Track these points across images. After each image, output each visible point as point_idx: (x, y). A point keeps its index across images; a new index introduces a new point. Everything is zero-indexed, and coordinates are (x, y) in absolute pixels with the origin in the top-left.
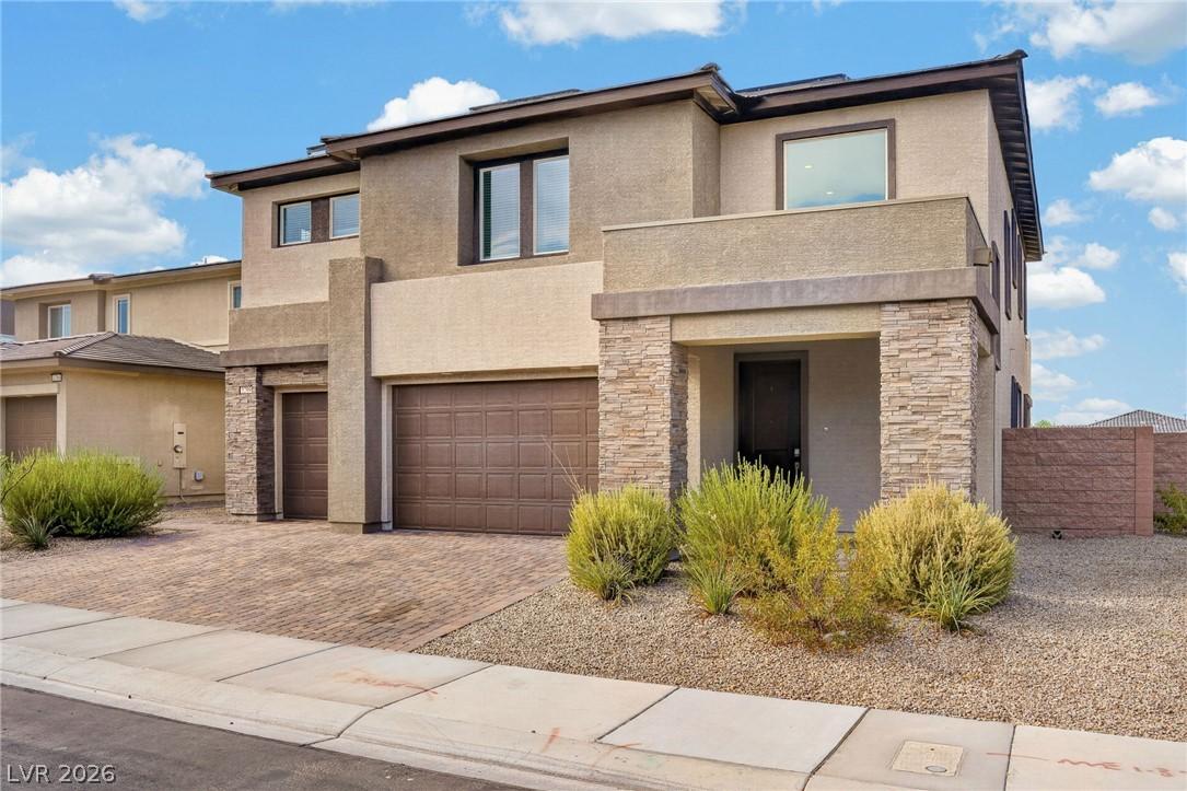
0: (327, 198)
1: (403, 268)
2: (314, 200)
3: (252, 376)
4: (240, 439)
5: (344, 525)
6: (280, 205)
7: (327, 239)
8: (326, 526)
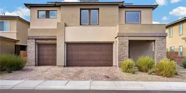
0: (49, 11)
1: (69, 25)
2: (46, 11)
3: (34, 41)
4: (31, 52)
5: (60, 66)
6: (38, 11)
7: (49, 18)
8: (56, 67)
